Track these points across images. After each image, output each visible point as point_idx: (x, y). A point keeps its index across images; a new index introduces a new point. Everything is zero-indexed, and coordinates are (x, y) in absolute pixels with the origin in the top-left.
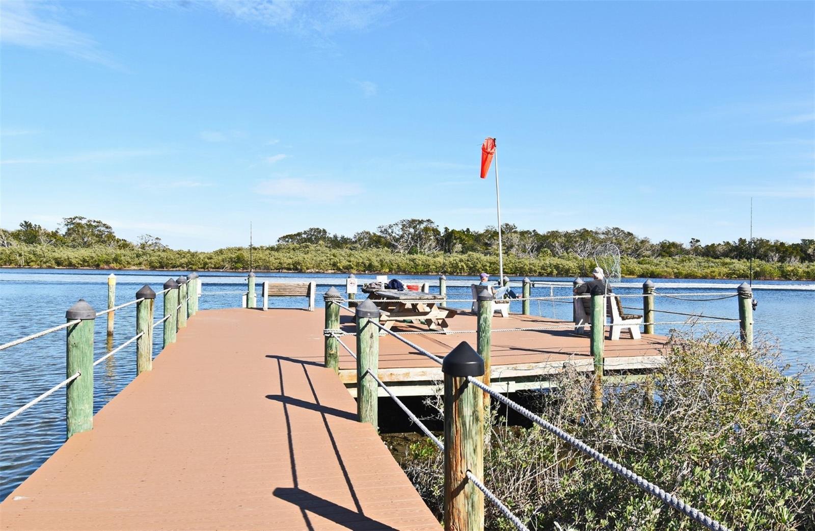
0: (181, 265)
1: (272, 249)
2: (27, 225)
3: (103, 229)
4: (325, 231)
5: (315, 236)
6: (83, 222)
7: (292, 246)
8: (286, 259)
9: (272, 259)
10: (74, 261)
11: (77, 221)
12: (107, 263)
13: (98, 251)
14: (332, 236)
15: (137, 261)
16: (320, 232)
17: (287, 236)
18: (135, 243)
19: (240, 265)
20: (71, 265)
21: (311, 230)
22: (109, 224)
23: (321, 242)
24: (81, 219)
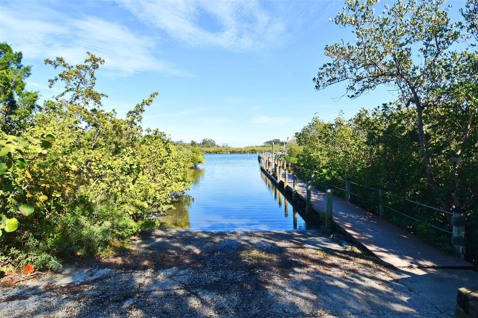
0: (238, 152)
1: (262, 146)
2: (193, 142)
3: (212, 142)
4: (279, 140)
5: (277, 142)
6: (207, 140)
7: (268, 145)
8: (266, 149)
9: (263, 149)
10: (211, 152)
11: (206, 140)
12: (219, 152)
13: (211, 149)
14: (281, 141)
15: (226, 151)
16: (277, 140)
17: (267, 142)
18: (220, 146)
19: (254, 152)
20: (210, 153)
21: (275, 140)
22: (214, 140)
23: (278, 144)
24: (207, 139)
